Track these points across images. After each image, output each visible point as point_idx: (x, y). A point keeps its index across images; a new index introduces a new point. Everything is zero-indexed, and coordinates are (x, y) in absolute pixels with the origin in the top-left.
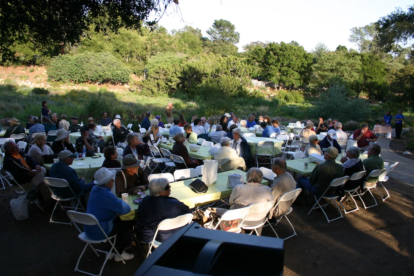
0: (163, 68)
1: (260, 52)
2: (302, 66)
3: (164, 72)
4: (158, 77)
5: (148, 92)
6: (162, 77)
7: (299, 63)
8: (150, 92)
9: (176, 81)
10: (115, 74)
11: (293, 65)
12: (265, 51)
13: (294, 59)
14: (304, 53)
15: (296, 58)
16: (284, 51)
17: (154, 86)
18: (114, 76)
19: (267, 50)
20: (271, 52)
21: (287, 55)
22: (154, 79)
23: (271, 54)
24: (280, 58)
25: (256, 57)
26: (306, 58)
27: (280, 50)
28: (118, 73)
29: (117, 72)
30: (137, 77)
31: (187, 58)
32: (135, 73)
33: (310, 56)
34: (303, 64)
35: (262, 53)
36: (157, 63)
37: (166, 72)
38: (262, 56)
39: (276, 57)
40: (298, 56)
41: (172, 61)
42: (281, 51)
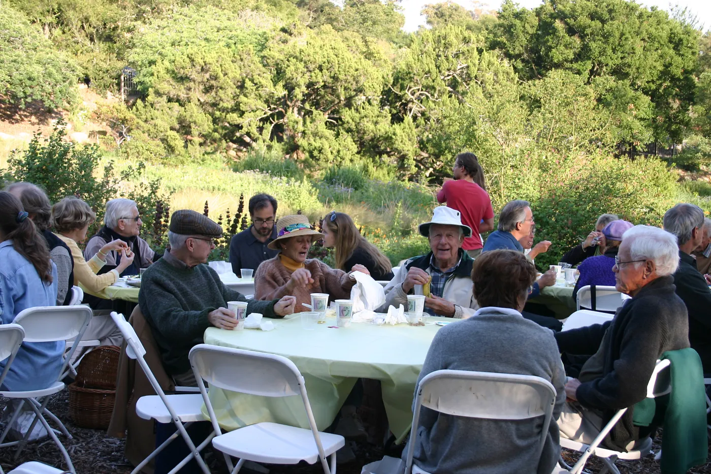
0: (205, 62)
1: (517, 22)
2: (666, 73)
3: (207, 76)
4: (183, 96)
5: (153, 148)
6: (197, 95)
7: (655, 64)
8: (161, 149)
9: (258, 109)
10: (21, 77)
11: (638, 69)
12: (535, 21)
13: (639, 46)
14: (671, 30)
15: (645, 47)
16: (603, 22)
17: (172, 129)
18: (17, 82)
19: (543, 16)
20: (558, 24)
21: (617, 35)
22: (170, 100)
23: (560, 29)
24: (593, 45)
25: (503, 39)
26: (676, 48)
27: (593, 16)
28: (35, 75)
29: (30, 69)
30: (94, 94)
31: (284, 30)
32: (87, 81)
33: (690, 38)
34: (667, 66)
35: (524, 27)
36: (173, 44)
37: (216, 78)
38: (523, 40)
39: (577, 41)
40: (652, 38)
41: (230, 38)
42: (592, 19)
